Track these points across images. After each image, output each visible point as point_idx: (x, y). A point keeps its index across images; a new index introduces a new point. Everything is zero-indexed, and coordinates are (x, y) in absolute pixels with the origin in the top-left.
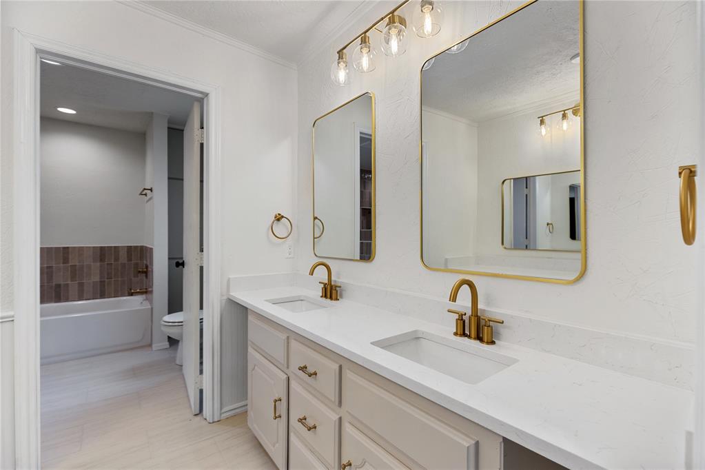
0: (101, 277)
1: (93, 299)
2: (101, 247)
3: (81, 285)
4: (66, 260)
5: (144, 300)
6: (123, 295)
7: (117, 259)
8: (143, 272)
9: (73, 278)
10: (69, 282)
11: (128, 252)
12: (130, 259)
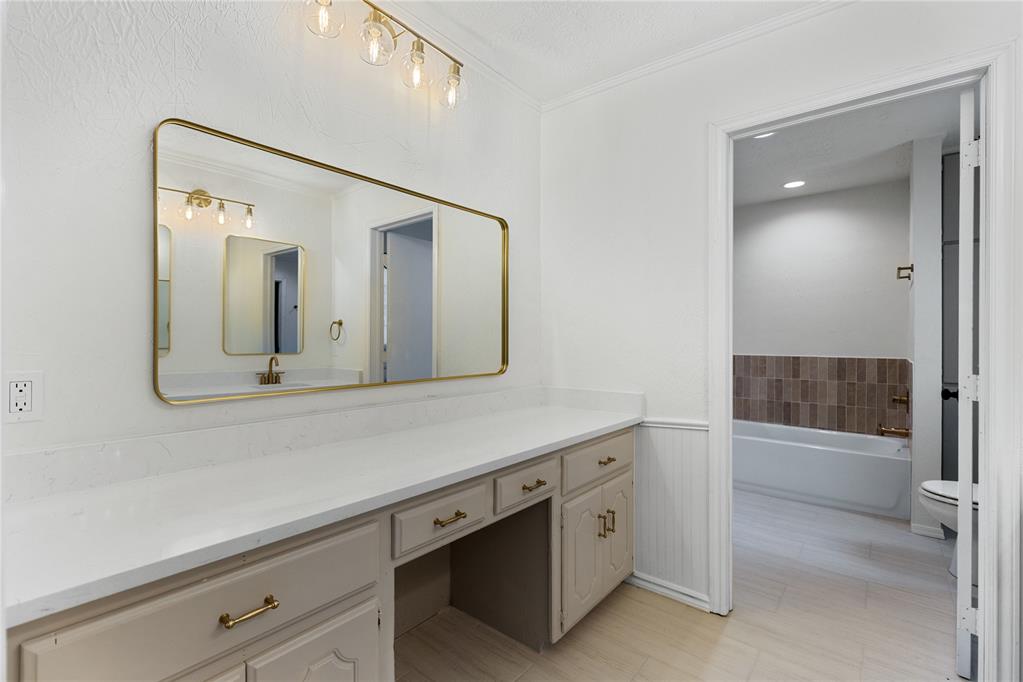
0: (840, 401)
1: (829, 429)
2: (839, 359)
3: (814, 407)
4: (796, 374)
5: (904, 447)
6: (870, 432)
7: (862, 377)
8: (901, 401)
9: (804, 397)
10: (800, 402)
11: (879, 368)
12: (882, 379)
